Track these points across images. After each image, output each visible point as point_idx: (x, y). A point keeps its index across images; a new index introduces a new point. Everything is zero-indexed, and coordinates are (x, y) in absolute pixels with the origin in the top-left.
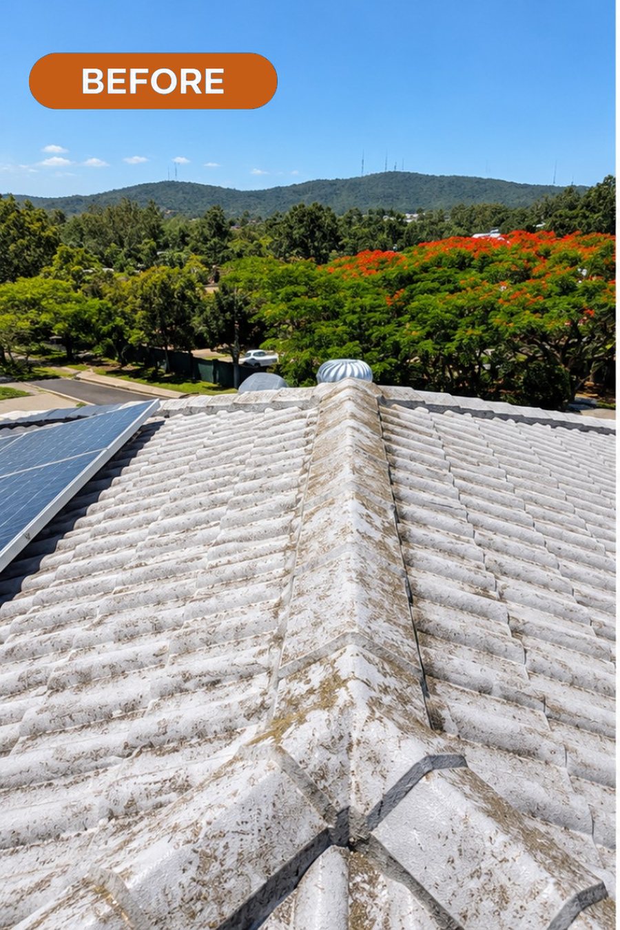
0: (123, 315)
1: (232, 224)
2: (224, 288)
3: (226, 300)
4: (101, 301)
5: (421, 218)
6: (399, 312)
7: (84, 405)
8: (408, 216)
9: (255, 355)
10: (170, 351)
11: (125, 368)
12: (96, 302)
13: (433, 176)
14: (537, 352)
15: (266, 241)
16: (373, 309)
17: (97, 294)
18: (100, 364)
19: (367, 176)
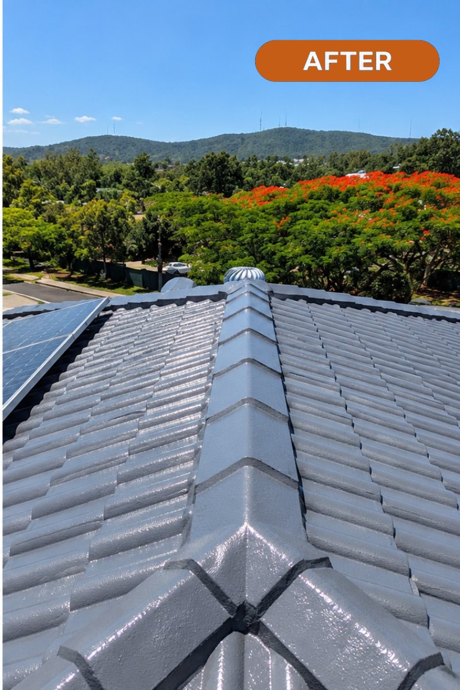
0: (72, 236)
1: (157, 166)
2: (149, 216)
3: (151, 225)
4: (54, 225)
5: (305, 162)
6: (285, 233)
7: (43, 303)
8: (295, 160)
9: (175, 265)
10: (108, 263)
11: (73, 276)
12: (51, 227)
13: (314, 131)
14: (388, 264)
15: (184, 179)
16: (264, 231)
17: (52, 220)
18: (55, 272)
19: (264, 131)
